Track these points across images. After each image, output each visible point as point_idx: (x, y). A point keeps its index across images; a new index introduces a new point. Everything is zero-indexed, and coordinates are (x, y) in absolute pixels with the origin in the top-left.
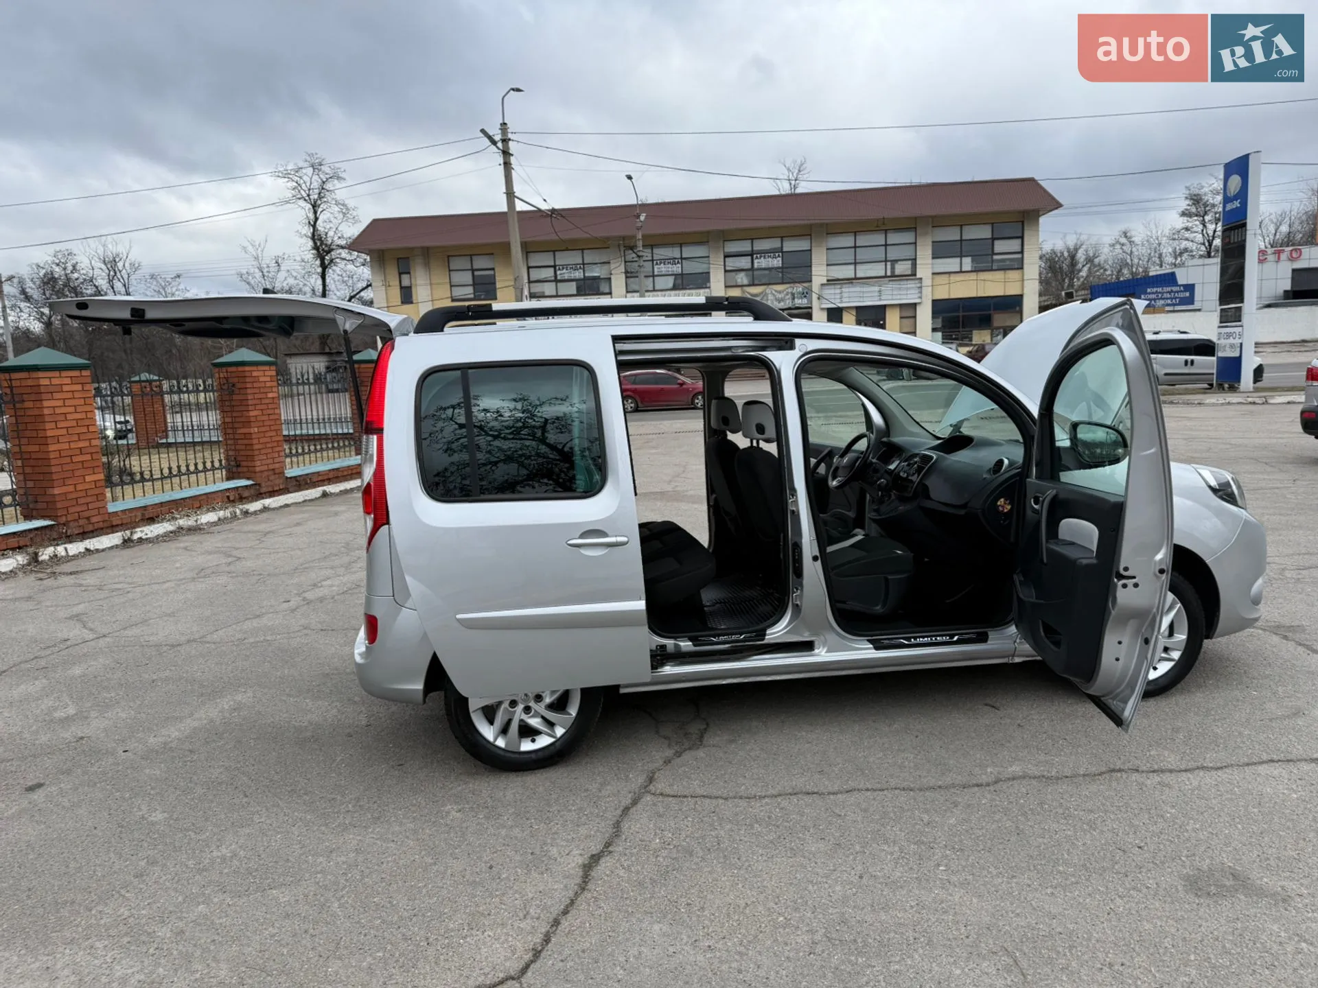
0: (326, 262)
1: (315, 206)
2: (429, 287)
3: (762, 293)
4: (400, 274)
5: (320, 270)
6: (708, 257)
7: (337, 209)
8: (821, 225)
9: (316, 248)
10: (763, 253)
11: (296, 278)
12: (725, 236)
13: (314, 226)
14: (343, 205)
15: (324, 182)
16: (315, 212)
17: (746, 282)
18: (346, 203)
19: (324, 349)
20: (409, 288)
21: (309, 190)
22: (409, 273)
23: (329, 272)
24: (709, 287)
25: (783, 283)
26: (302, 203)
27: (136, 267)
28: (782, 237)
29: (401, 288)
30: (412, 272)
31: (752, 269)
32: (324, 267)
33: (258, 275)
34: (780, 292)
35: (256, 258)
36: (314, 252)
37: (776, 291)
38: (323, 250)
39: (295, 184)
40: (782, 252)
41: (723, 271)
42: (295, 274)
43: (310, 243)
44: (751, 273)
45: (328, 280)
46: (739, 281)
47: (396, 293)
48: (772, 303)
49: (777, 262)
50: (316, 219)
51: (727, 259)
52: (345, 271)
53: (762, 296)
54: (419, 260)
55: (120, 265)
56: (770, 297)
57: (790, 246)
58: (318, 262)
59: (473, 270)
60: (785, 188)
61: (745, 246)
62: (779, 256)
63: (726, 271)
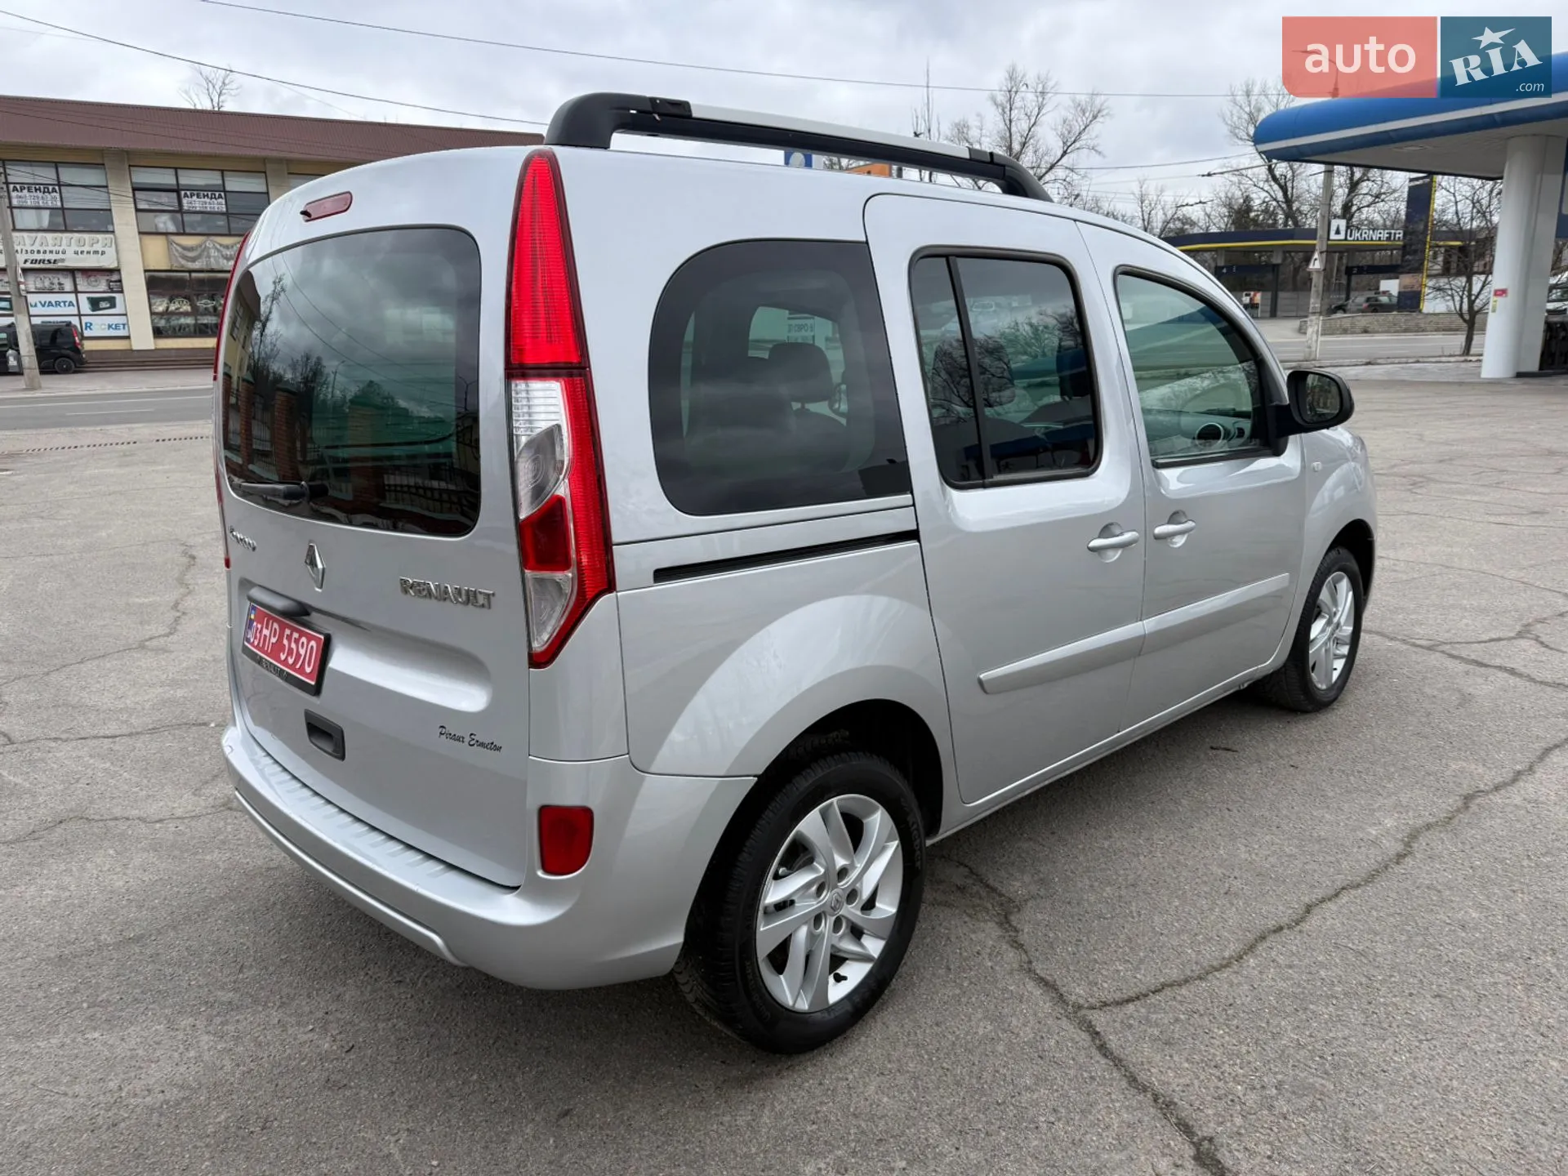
3: (201, 246)
6: (106, 187)
8: (279, 161)
10: (197, 191)
12: (131, 159)
17: (172, 228)
24: (113, 232)
25: (230, 235)
28: (222, 171)
31: (180, 210)
34: (227, 247)
37: (221, 245)
40: (225, 191)
41: (133, 210)
44: (179, 216)
46: (162, 227)
48: (218, 262)
49: (219, 205)
51: (136, 192)
53: (199, 250)
56: (213, 253)
57: (235, 184)
60: (205, 104)
61: (166, 178)
62: (220, 197)
63: (137, 210)
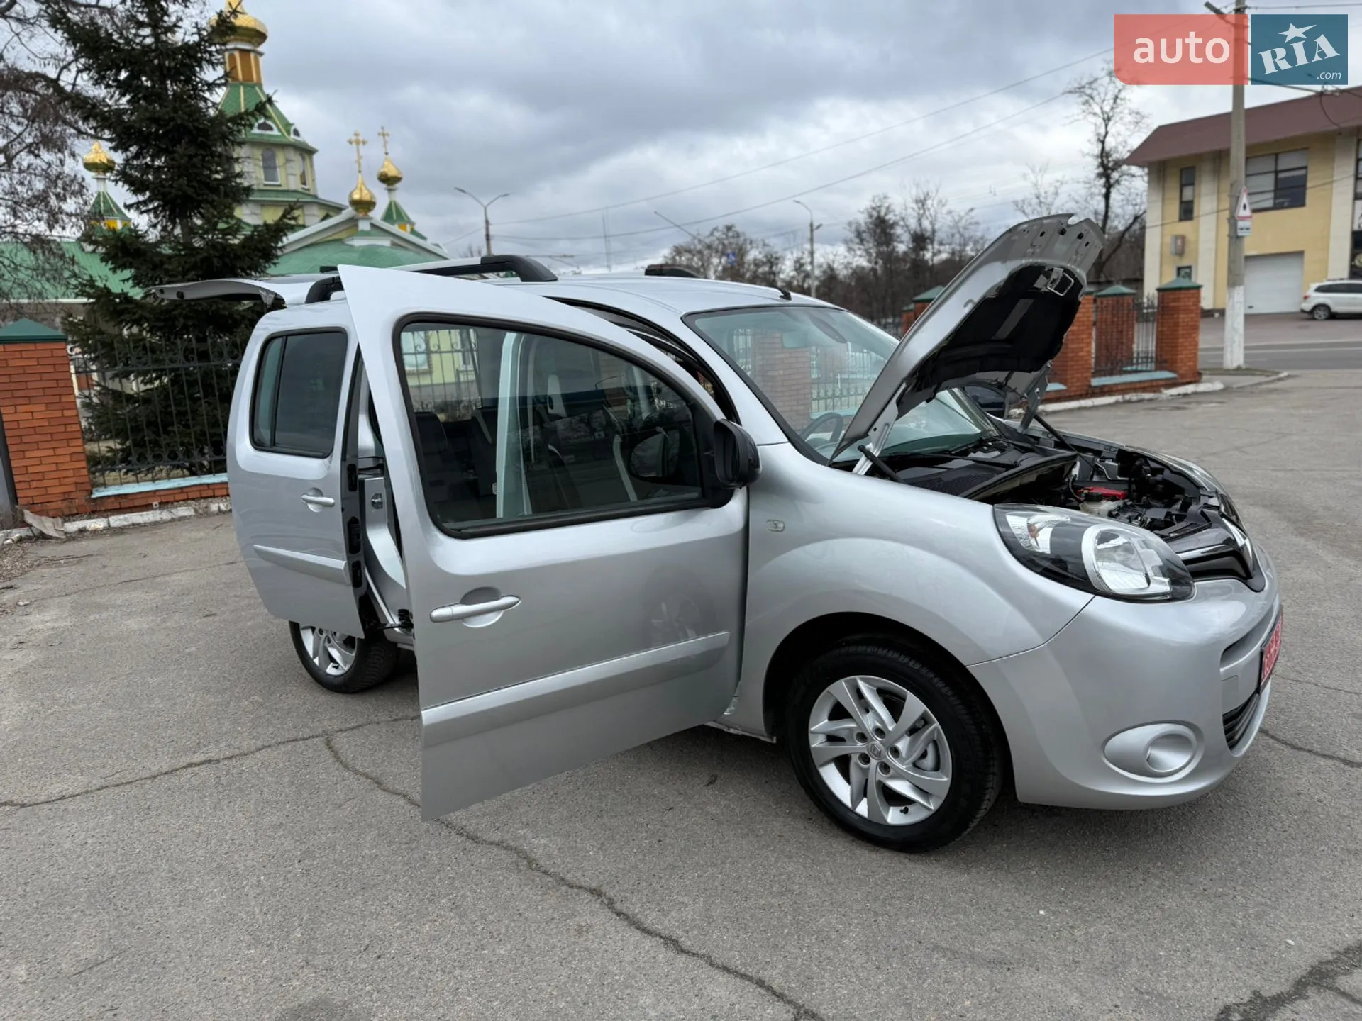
0: (1112, 181)
1: (1107, 120)
2: (1215, 197)
4: (1182, 187)
5: (1104, 191)
7: (1128, 118)
9: (1102, 165)
11: (1077, 202)
13: (1103, 142)
14: (1138, 113)
15: (1120, 91)
16: (1106, 126)
18: (1140, 110)
19: (1098, 277)
20: (1191, 203)
21: (1103, 101)
22: (1192, 184)
23: (1114, 195)
26: (1092, 119)
27: (942, 204)
29: (1182, 202)
30: (1197, 182)
32: (1109, 186)
33: (1035, 201)
35: (1035, 185)
36: (1101, 170)
38: (1108, 168)
39: (1087, 98)
42: (1077, 198)
43: (1096, 162)
45: (1111, 201)
47: (1174, 209)
50: (1107, 133)
52: (1129, 189)
54: (1207, 167)
55: (929, 203)
58: (1103, 181)
59: (1277, 172)
